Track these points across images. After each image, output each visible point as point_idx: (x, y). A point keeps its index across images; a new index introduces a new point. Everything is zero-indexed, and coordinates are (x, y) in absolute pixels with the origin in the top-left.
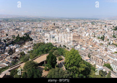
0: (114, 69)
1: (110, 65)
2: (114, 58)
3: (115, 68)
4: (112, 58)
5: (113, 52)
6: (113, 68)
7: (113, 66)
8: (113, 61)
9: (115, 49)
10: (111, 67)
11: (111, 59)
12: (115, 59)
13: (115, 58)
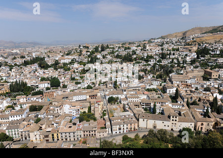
0: (14, 136)
1: (6, 134)
2: (8, 119)
3: (15, 134)
4: (5, 120)
5: (4, 109)
6: (12, 135)
7: (11, 133)
8: (8, 125)
9: (5, 102)
10: (8, 137)
11: (4, 123)
12: (11, 119)
13: (10, 117)
